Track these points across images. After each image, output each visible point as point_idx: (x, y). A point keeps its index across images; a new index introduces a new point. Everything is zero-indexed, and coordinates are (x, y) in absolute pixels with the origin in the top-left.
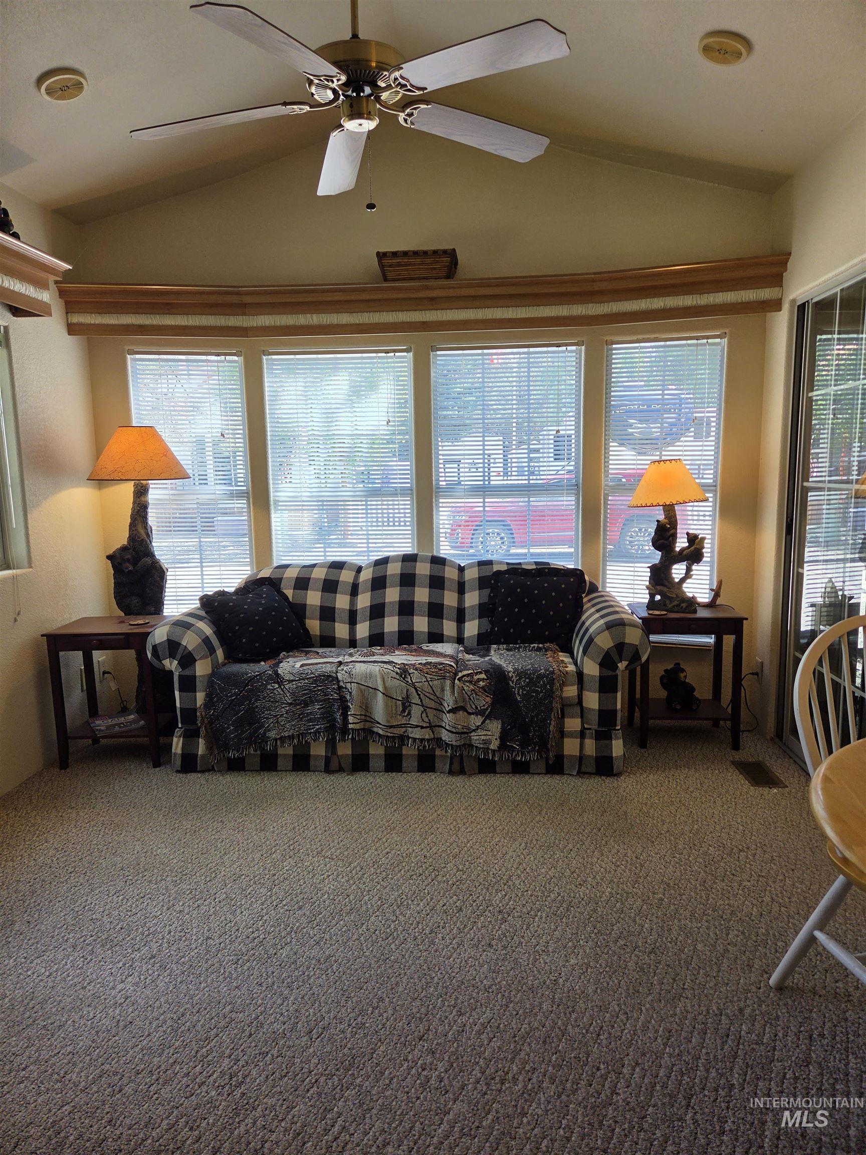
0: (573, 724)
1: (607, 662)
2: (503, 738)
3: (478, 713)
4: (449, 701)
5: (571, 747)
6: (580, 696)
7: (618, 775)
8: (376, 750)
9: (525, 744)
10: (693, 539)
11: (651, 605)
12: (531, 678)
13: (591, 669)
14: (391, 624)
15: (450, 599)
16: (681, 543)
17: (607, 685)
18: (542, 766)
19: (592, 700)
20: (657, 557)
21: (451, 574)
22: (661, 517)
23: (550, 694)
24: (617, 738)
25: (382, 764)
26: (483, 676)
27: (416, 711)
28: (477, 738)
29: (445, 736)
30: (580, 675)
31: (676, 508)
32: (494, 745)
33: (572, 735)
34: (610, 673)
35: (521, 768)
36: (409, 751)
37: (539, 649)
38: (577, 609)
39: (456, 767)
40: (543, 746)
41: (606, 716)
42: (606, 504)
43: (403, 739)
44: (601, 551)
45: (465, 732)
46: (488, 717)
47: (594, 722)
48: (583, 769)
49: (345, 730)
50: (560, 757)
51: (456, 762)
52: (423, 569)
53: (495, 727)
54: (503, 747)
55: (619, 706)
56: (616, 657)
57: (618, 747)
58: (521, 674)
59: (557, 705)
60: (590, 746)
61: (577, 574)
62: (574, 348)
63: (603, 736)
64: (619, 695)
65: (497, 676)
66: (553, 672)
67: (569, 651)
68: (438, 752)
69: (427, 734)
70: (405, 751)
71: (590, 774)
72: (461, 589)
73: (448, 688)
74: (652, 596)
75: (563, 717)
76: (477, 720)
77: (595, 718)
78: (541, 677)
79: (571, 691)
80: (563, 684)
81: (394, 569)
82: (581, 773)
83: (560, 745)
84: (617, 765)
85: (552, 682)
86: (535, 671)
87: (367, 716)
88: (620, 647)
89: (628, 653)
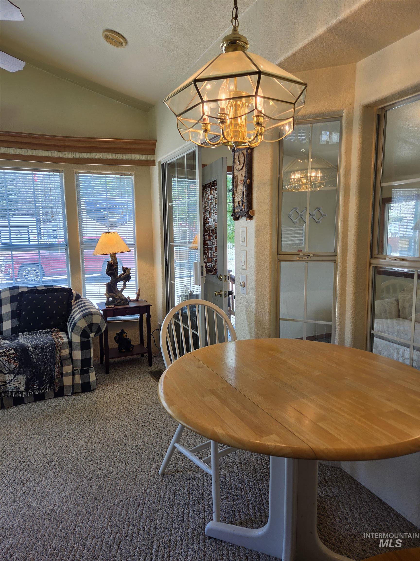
0: (68, 369)
1: (84, 334)
2: (27, 383)
3: (11, 372)
5: (67, 381)
6: (71, 354)
7: (94, 390)
9: (40, 385)
10: (125, 270)
11: (108, 303)
12: (42, 349)
13: (76, 339)
16: (120, 272)
17: (85, 346)
18: (52, 394)
19: (77, 355)
20: (109, 279)
22: (110, 260)
23: (53, 356)
24: (92, 372)
26: (13, 351)
28: (10, 387)
30: (70, 343)
31: (117, 255)
32: (22, 388)
33: (67, 375)
34: (86, 340)
35: (39, 398)
37: (48, 332)
38: (69, 308)
40: (51, 383)
41: (86, 362)
42: (82, 254)
44: (82, 277)
46: (17, 374)
47: (79, 366)
48: (75, 391)
50: (62, 388)
53: (22, 379)
54: (27, 388)
55: (92, 355)
56: (88, 331)
57: (92, 376)
58: (35, 347)
59: (58, 361)
60: (78, 379)
61: (69, 291)
62: (58, 174)
63: (85, 372)
64: (92, 350)
65: (22, 350)
66: (55, 344)
67: (65, 331)
71: (79, 393)
74: (108, 298)
75: (62, 366)
76: (10, 377)
77: (79, 364)
78: (48, 347)
79: (66, 352)
80: (61, 349)
82: (73, 394)
83: (61, 381)
84: (93, 385)
85: (54, 349)
86: (45, 344)
88: (90, 326)
89: (95, 328)
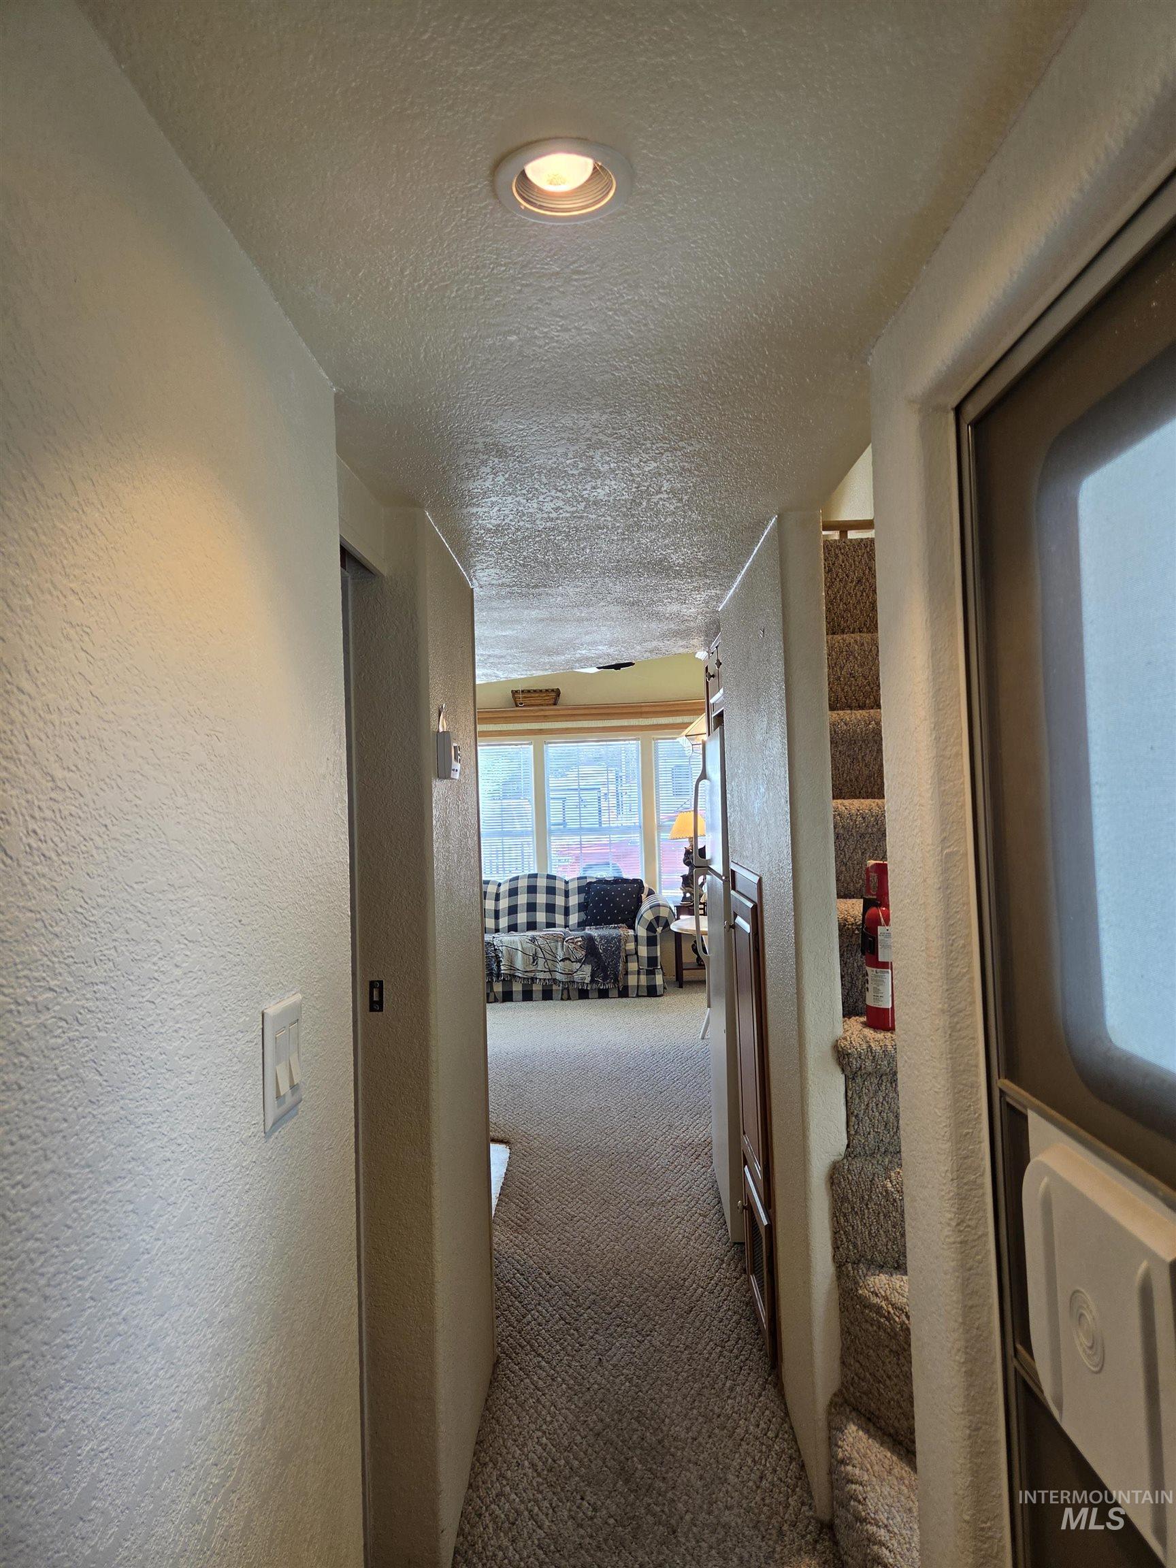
0: (633, 966)
1: (651, 928)
2: (592, 976)
3: (577, 961)
4: (560, 954)
5: (632, 980)
6: (636, 949)
7: (660, 996)
8: (517, 988)
9: (605, 979)
11: (684, 898)
12: (608, 940)
13: (642, 931)
14: (522, 918)
15: (559, 901)
17: (651, 942)
18: (615, 992)
19: (643, 951)
20: (686, 870)
21: (559, 885)
22: (688, 846)
23: (618, 948)
24: (659, 974)
25: (520, 997)
26: (580, 939)
27: (541, 962)
28: (577, 977)
29: (558, 977)
30: (636, 937)
32: (588, 980)
33: (633, 973)
34: (653, 934)
35: (603, 994)
36: (537, 988)
37: (615, 928)
38: (639, 902)
39: (565, 996)
40: (616, 980)
41: (652, 961)
42: (659, 838)
43: (533, 979)
44: (657, 869)
45: (570, 974)
46: (583, 963)
47: (645, 966)
48: (640, 994)
49: (499, 975)
50: (626, 988)
51: (565, 992)
52: (542, 883)
53: (588, 969)
54: (592, 981)
55: (659, 954)
56: (655, 923)
57: (659, 980)
58: (601, 938)
59: (623, 954)
60: (643, 978)
61: (639, 883)
62: (635, 742)
63: (651, 973)
64: (658, 947)
65: (590, 940)
66: (621, 938)
67: (632, 927)
68: (554, 987)
69: (548, 976)
70: (535, 987)
71: (644, 996)
72: (567, 894)
73: (559, 947)
74: (685, 894)
75: (627, 962)
76: (577, 965)
77: (645, 962)
78: (614, 940)
79: (631, 946)
80: (626, 942)
81: (523, 884)
82: (638, 996)
83: (626, 980)
84: (660, 990)
85: (619, 941)
86: (611, 937)
87: (512, 967)
88: (657, 919)
89: (662, 922)
